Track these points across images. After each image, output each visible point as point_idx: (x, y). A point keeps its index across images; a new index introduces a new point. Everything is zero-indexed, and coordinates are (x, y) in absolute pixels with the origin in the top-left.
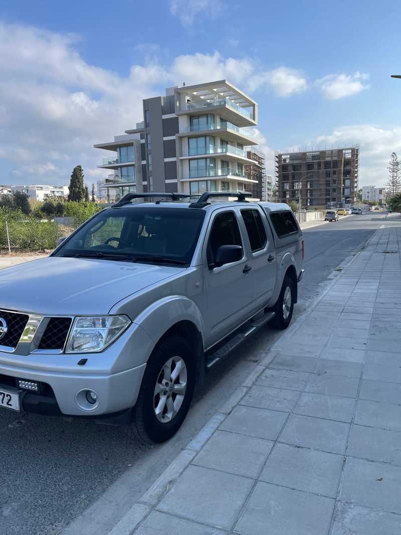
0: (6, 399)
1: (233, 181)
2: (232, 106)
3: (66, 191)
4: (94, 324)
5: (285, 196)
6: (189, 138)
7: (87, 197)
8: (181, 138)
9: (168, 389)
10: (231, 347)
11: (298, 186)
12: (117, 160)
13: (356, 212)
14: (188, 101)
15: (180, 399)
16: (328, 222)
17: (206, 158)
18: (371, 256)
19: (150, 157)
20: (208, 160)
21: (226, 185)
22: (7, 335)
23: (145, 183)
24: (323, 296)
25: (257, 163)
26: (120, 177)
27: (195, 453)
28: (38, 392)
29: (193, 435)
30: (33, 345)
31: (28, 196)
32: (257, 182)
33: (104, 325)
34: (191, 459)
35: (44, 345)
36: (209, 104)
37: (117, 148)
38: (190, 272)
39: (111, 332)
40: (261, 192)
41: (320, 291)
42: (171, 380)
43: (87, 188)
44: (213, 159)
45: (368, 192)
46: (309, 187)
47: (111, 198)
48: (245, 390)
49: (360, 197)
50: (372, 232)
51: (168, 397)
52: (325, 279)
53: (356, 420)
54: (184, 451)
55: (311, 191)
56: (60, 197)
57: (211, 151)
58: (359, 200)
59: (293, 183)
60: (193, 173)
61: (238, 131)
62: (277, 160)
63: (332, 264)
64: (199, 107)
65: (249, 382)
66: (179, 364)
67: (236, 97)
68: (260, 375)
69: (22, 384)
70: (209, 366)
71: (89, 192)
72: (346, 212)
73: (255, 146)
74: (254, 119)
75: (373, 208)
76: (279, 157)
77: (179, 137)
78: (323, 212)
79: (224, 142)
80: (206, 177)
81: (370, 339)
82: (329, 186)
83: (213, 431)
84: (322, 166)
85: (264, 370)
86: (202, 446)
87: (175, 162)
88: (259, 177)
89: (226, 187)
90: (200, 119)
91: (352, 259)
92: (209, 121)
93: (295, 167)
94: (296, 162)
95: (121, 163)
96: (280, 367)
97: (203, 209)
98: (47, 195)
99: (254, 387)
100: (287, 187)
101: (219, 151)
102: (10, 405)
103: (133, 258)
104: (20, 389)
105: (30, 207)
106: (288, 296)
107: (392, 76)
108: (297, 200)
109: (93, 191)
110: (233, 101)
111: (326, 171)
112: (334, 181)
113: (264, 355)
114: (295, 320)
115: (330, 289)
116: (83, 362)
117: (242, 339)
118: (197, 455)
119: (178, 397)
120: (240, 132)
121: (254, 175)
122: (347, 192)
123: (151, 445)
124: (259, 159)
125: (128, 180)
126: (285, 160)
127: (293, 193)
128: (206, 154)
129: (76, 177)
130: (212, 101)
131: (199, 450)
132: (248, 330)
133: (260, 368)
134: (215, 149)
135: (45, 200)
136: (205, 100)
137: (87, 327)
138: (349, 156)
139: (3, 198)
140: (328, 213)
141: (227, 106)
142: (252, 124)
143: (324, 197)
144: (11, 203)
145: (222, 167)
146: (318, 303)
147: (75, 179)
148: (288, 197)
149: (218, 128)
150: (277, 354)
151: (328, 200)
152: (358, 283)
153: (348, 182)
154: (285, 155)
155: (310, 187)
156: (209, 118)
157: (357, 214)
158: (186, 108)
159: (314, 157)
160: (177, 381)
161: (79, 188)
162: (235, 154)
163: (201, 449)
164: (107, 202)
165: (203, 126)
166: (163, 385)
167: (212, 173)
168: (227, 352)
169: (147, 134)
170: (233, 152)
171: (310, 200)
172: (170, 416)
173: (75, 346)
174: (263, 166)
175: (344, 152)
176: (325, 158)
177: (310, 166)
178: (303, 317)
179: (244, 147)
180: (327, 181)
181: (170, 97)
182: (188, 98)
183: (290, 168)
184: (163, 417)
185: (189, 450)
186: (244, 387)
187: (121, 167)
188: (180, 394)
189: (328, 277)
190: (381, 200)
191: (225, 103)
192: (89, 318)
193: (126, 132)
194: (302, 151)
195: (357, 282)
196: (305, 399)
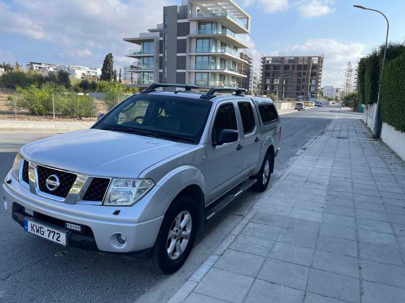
0: (56, 236)
1: (229, 75)
2: (231, 17)
3: (99, 72)
4: (126, 184)
5: (266, 89)
6: (197, 39)
7: (115, 78)
8: (191, 38)
9: (177, 234)
10: (224, 204)
11: (277, 82)
12: (140, 52)
13: (318, 105)
14: (198, 10)
15: (185, 242)
16: (297, 111)
17: (209, 56)
18: (328, 139)
19: (166, 51)
20: (211, 57)
21: (223, 77)
22: (59, 188)
23: (161, 71)
24: (292, 168)
25: (247, 62)
26: (142, 64)
27: (196, 284)
28: (81, 233)
29: (195, 270)
30: (79, 197)
31: (69, 74)
32: (246, 76)
33: (134, 186)
34: (193, 288)
35: (87, 198)
36: (214, 15)
37: (141, 42)
38: (199, 148)
39: (139, 191)
40: (248, 84)
41: (289, 164)
42: (180, 228)
43: (115, 71)
44: (214, 57)
45: (328, 91)
46: (284, 83)
47: (134, 80)
48: (234, 237)
49: (322, 93)
50: (329, 121)
51: (177, 241)
52: (293, 155)
53: (314, 265)
54: (188, 282)
55: (286, 87)
56: (94, 76)
57: (213, 51)
58: (321, 96)
59: (273, 79)
60: (199, 66)
61: (234, 36)
62: (262, 61)
63: (300, 144)
64: (206, 16)
65: (236, 231)
66: (187, 217)
67: (235, 10)
68: (244, 227)
69: (69, 226)
70: (208, 218)
71: (117, 74)
72: (310, 104)
73: (247, 49)
74: (247, 29)
75: (331, 102)
76: (264, 59)
77: (189, 38)
78: (294, 104)
79: (223, 44)
80: (208, 70)
81: (326, 204)
82: (300, 84)
83: (209, 268)
84: (296, 67)
85: (248, 223)
86: (202, 279)
87: (185, 57)
88: (248, 73)
89: (223, 79)
90: (206, 25)
91: (313, 141)
92: (213, 28)
93: (275, 67)
94: (276, 63)
95: (143, 54)
96: (260, 222)
97: (211, 100)
98: (84, 74)
99: (240, 235)
100: (268, 82)
101: (219, 51)
102: (59, 241)
103: (155, 135)
104: (67, 229)
105: (70, 82)
106: (267, 167)
107: (354, 6)
108: (275, 93)
109: (120, 74)
110: (232, 13)
111: (299, 73)
112: (304, 80)
113: (247, 211)
114: (272, 186)
115: (297, 164)
116: (117, 213)
117: (233, 199)
118: (197, 285)
119: (184, 240)
120: (236, 37)
121: (244, 71)
122: (313, 89)
123: (162, 275)
124: (249, 59)
125: (148, 67)
126: (268, 62)
127: (273, 87)
128: (209, 52)
129: (108, 62)
130: (217, 12)
131: (199, 281)
132: (237, 192)
133: (245, 221)
134: (216, 50)
135: (82, 78)
136: (211, 11)
137: (121, 186)
138: (316, 62)
139: (49, 74)
140: (298, 104)
141: (227, 17)
142: (245, 32)
143: (295, 91)
144: (55, 79)
145: (221, 63)
146: (289, 174)
147: (107, 63)
148: (268, 89)
149: (220, 33)
150: (258, 211)
151: (298, 94)
152: (319, 160)
153: (314, 82)
154: (268, 57)
155: (286, 83)
156: (214, 25)
157: (319, 106)
158: (196, 16)
159: (290, 61)
160: (184, 229)
161: (109, 71)
162: (231, 54)
163: (201, 281)
164: (130, 83)
165: (208, 30)
166: (174, 231)
167: (213, 67)
168: (221, 208)
169: (165, 34)
170: (230, 52)
171: (285, 93)
172: (177, 254)
173: (111, 200)
174: (251, 65)
175: (312, 58)
176: (298, 62)
177: (286, 67)
178: (276, 184)
179: (238, 49)
180: (298, 79)
181: (184, 6)
182: (198, 8)
183: (272, 68)
184: (173, 255)
185: (192, 281)
186: (232, 235)
187: (143, 57)
188: (186, 238)
189: (296, 154)
190: (337, 97)
191: (226, 14)
192: (122, 180)
193: (149, 30)
194: (281, 56)
195: (317, 160)
196: (278, 247)
